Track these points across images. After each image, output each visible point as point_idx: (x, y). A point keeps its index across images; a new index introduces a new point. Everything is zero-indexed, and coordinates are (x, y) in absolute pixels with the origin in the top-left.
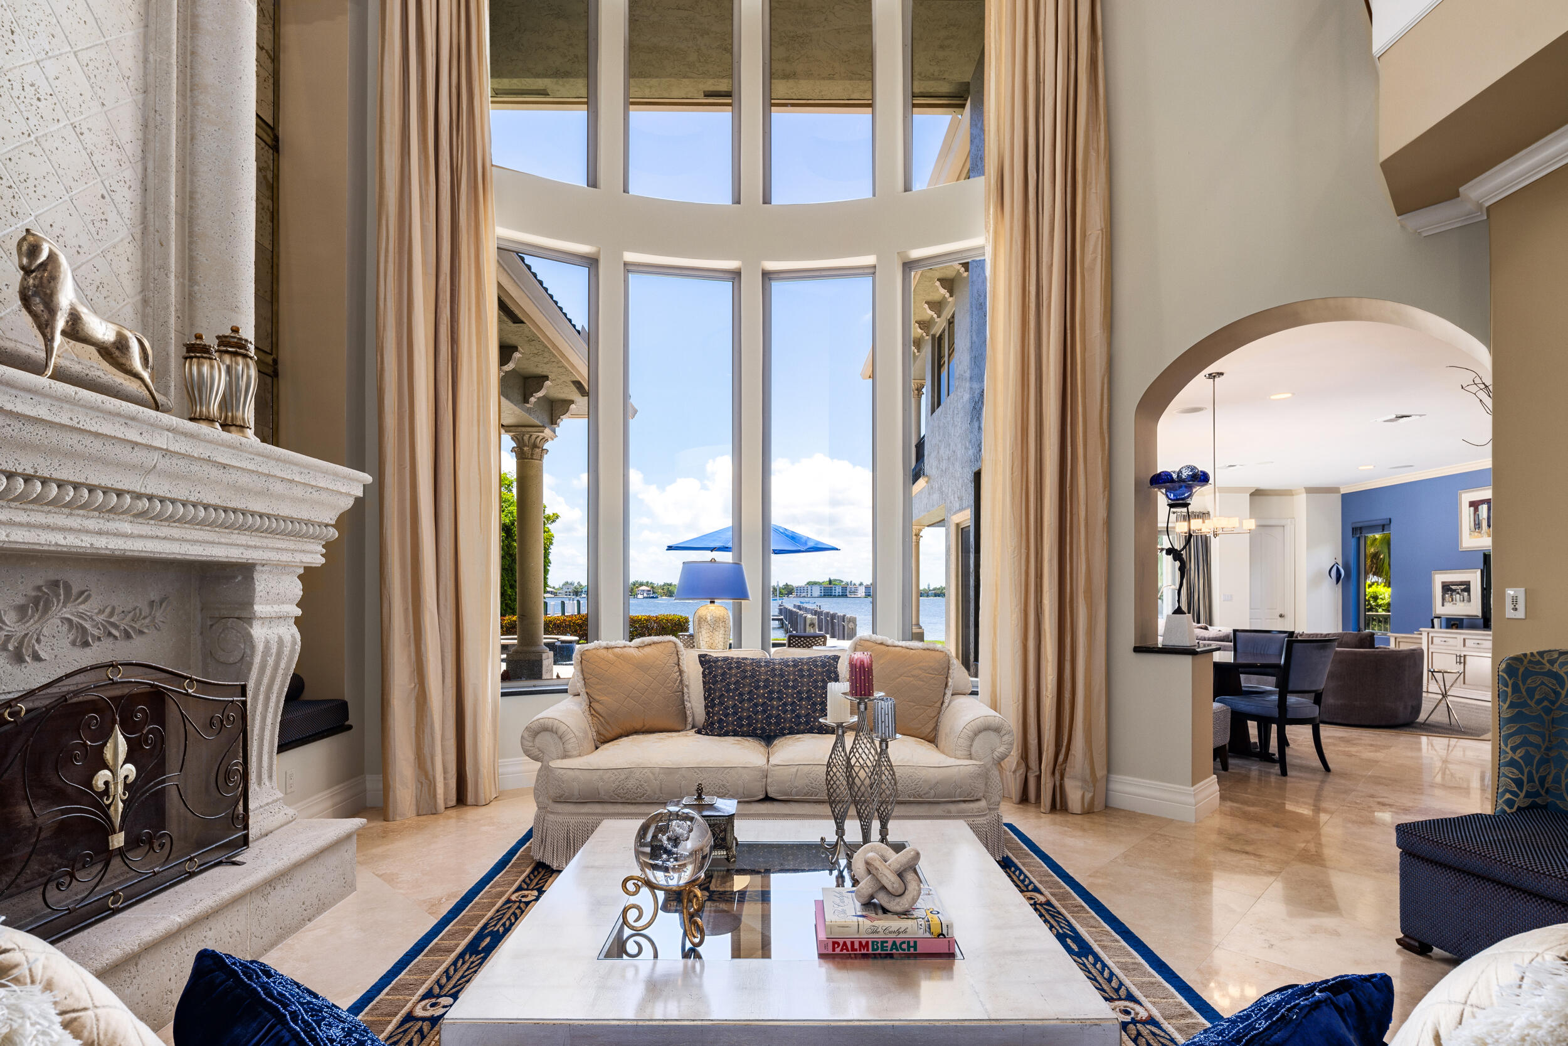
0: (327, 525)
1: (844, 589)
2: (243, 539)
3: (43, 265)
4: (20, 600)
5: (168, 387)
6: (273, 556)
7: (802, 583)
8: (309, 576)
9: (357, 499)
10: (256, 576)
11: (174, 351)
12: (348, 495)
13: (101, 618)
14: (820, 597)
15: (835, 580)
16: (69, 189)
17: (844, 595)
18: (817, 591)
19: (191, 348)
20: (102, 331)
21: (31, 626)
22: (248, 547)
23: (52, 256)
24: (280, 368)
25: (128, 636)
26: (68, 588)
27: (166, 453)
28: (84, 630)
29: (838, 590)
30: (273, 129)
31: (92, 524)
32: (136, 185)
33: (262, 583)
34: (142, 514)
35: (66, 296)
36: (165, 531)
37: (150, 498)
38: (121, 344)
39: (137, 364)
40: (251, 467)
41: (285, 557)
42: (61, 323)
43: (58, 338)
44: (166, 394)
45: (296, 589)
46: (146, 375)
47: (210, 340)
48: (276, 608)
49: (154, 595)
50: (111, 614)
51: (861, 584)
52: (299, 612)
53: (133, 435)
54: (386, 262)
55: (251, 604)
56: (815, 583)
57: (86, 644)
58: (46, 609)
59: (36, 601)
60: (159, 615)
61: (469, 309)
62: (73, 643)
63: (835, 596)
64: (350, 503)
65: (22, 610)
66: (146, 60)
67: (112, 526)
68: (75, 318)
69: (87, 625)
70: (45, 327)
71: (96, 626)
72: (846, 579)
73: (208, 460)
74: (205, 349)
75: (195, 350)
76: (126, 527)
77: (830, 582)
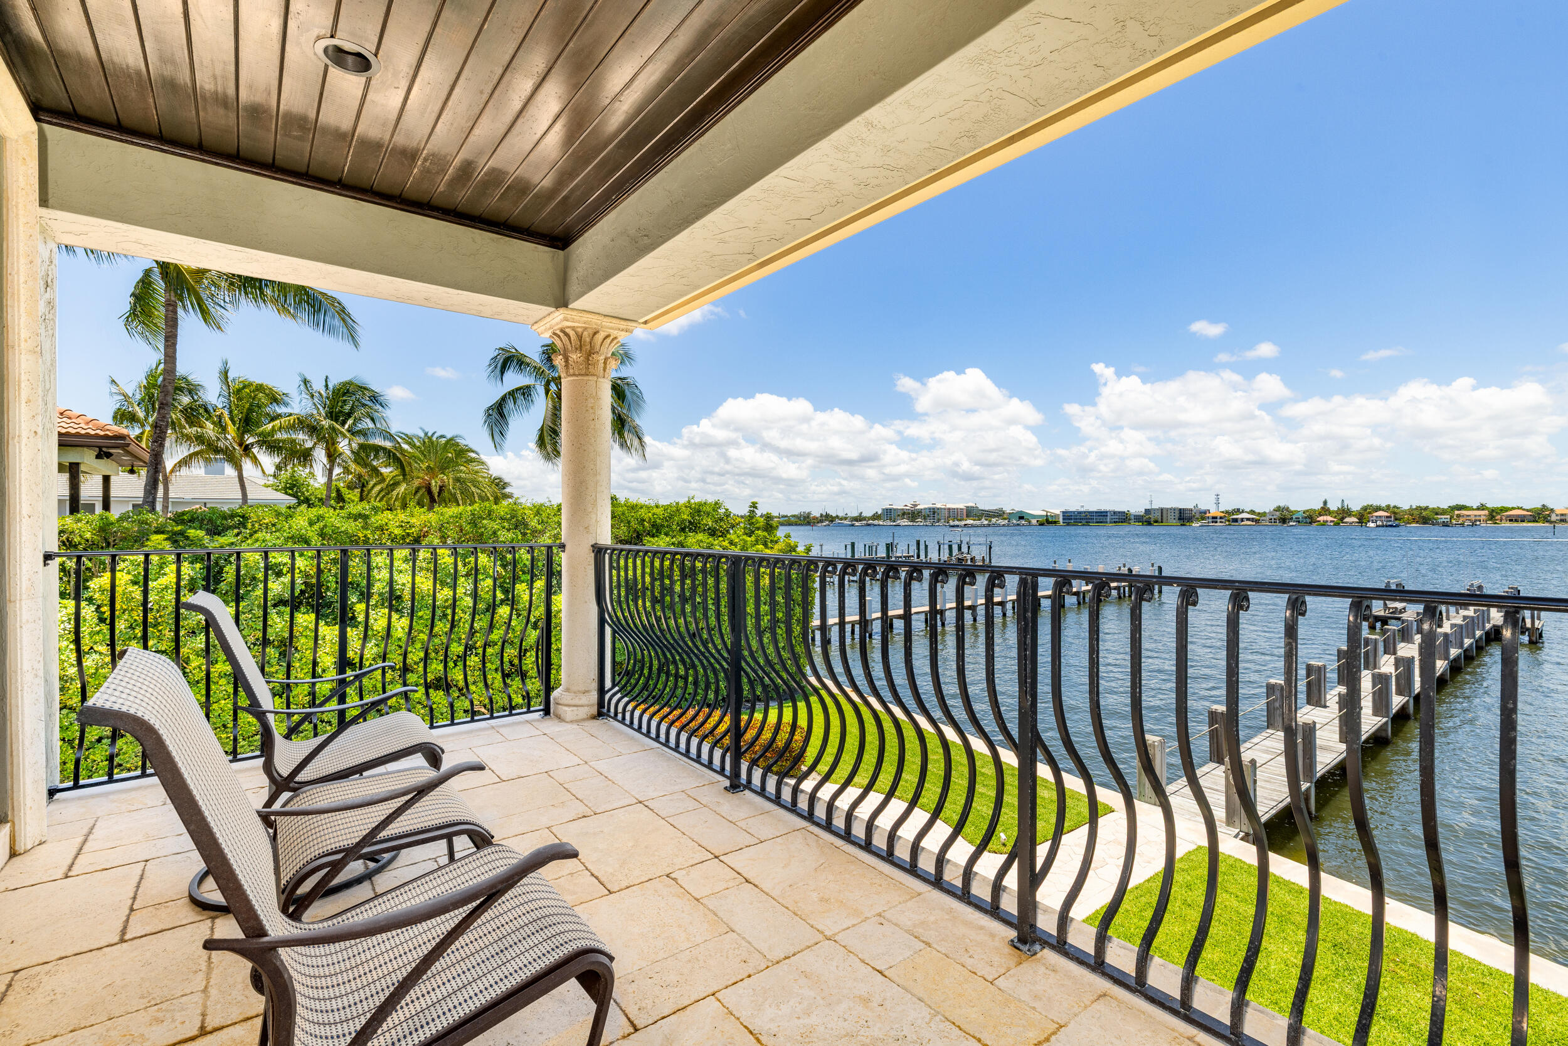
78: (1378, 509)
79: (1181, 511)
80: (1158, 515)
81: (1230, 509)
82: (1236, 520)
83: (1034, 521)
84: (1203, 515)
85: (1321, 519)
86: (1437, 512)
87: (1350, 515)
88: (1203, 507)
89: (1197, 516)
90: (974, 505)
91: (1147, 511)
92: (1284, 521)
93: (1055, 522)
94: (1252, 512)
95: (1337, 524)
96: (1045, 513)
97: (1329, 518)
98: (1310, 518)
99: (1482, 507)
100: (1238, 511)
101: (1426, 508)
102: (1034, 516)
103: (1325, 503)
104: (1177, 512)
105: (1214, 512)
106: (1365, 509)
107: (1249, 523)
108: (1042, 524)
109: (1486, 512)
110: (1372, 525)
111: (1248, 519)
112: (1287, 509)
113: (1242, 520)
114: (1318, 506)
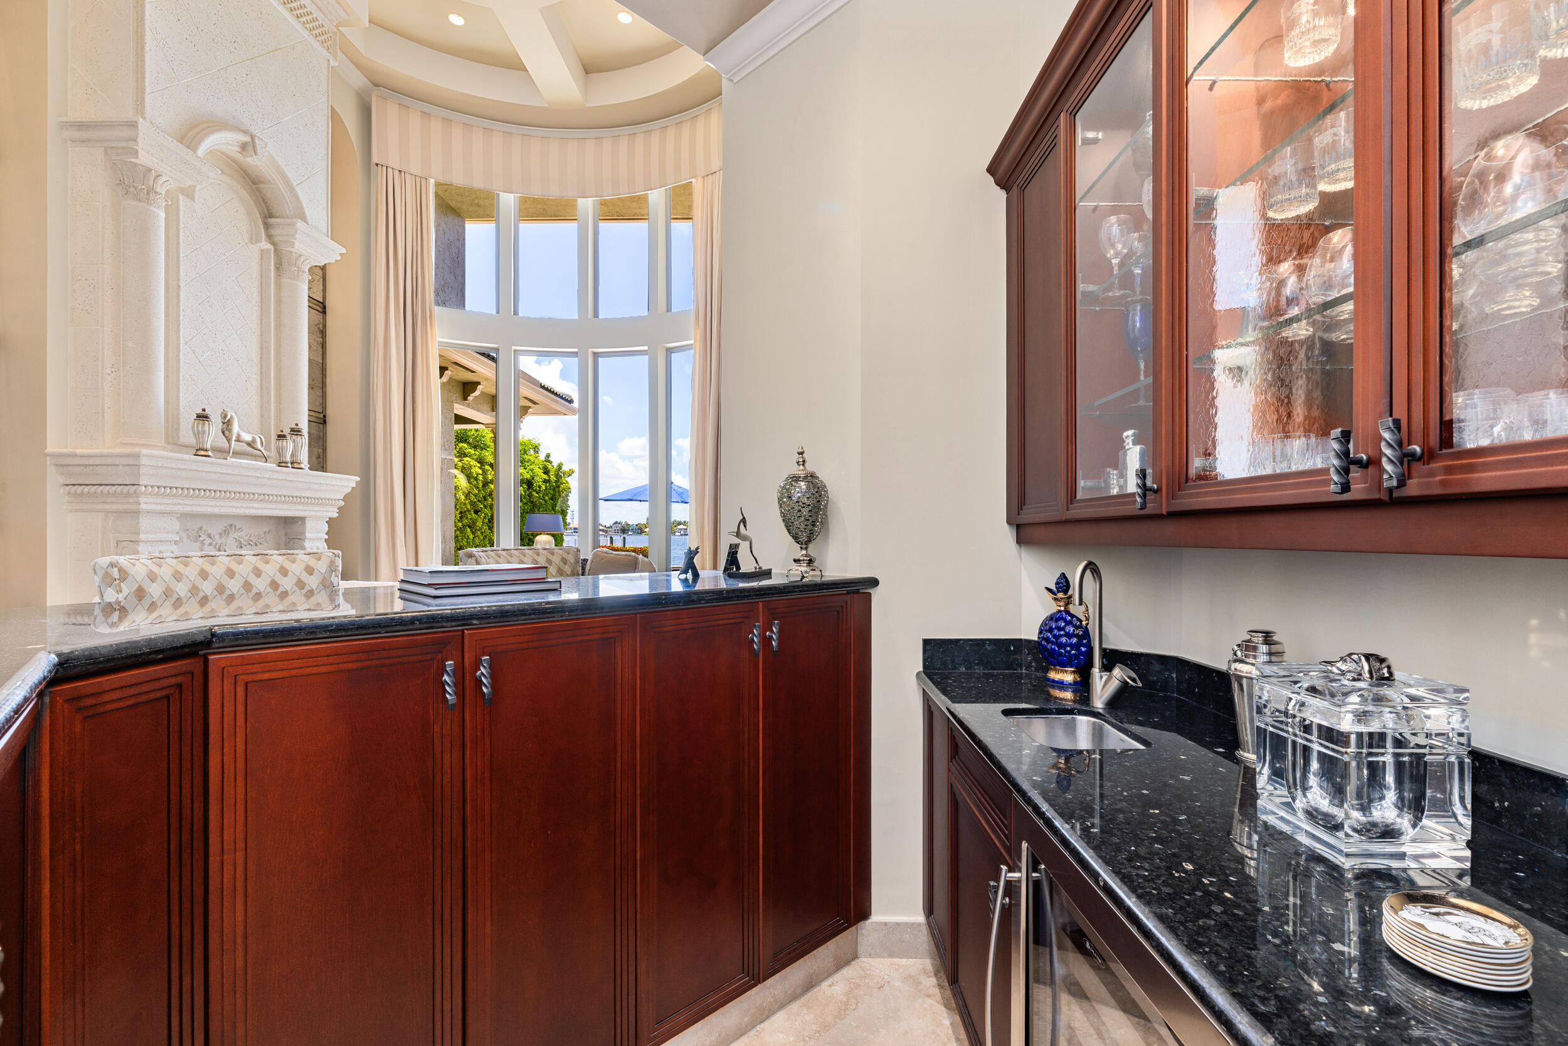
0: (339, 500)
2: (300, 507)
3: (229, 420)
4: (220, 531)
5: (270, 448)
6: (314, 514)
8: (330, 522)
9: (353, 488)
10: (306, 522)
11: (274, 437)
12: (348, 486)
13: (246, 538)
16: (234, 383)
19: (279, 436)
20: (247, 437)
21: (223, 540)
22: (302, 510)
23: (232, 417)
24: (327, 419)
25: (256, 545)
26: (235, 526)
27: (269, 479)
28: (241, 542)
30: (322, 303)
31: (244, 505)
32: (259, 373)
33: (309, 524)
34: (262, 500)
35: (236, 428)
36: (270, 506)
37: (264, 495)
38: (254, 441)
39: (259, 446)
40: (303, 480)
41: (319, 514)
42: (234, 438)
43: (233, 443)
44: (270, 451)
45: (326, 527)
46: (262, 450)
47: (287, 432)
48: (316, 535)
49: (266, 530)
50: (250, 537)
52: (327, 537)
53: (258, 475)
54: (377, 367)
55: (304, 533)
57: (241, 547)
58: (228, 535)
59: (225, 531)
60: (268, 537)
61: (423, 386)
62: (237, 547)
64: (350, 490)
65: (220, 534)
66: (261, 322)
67: (251, 505)
68: (239, 435)
69: (242, 540)
70: (229, 440)
71: (245, 541)
73: (285, 480)
74: (284, 436)
75: (281, 437)
76: (256, 505)
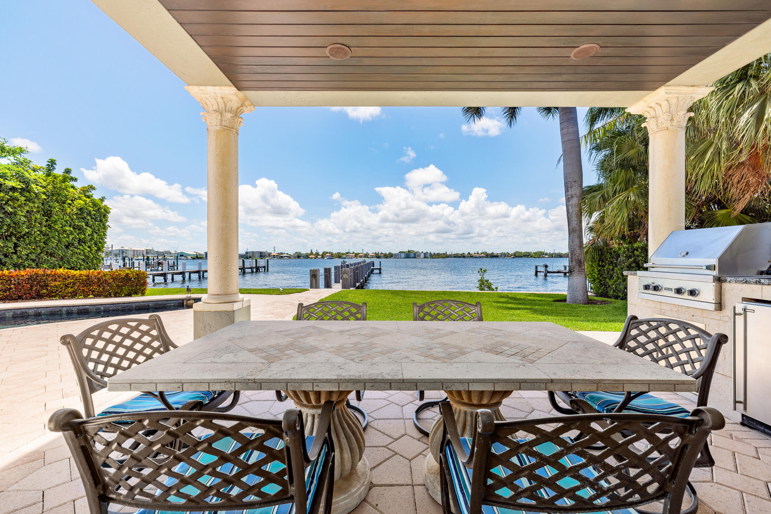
1: (415, 254)
7: (397, 252)
14: (404, 258)
15: (411, 251)
17: (415, 257)
18: (403, 255)
29: (412, 255)
51: (422, 252)
56: (403, 252)
63: (411, 258)
72: (416, 250)
77: (409, 251)
78: (327, 253)
79: (261, 253)
80: (251, 254)
81: (280, 252)
82: (282, 257)
83: (189, 257)
84: (269, 255)
85: (310, 256)
86: (343, 254)
87: (319, 255)
88: (269, 251)
89: (267, 255)
90: (151, 249)
91: (247, 253)
92: (299, 257)
93: (201, 258)
94: (287, 254)
95: (315, 258)
96: (196, 254)
97: (313, 256)
98: (307, 256)
99: (353, 253)
100: (282, 253)
101: (340, 253)
102: (189, 255)
103: (312, 251)
104: (259, 253)
105: (273, 254)
106: (324, 253)
107: (287, 258)
108: (194, 259)
109: (354, 255)
110: (326, 258)
111: (286, 256)
112: (300, 253)
113: (284, 257)
114: (309, 252)
